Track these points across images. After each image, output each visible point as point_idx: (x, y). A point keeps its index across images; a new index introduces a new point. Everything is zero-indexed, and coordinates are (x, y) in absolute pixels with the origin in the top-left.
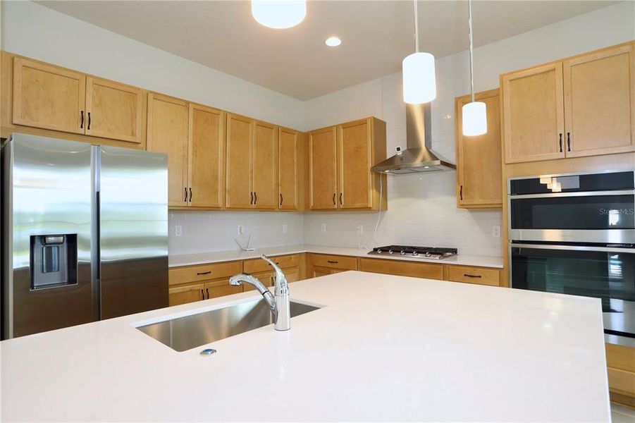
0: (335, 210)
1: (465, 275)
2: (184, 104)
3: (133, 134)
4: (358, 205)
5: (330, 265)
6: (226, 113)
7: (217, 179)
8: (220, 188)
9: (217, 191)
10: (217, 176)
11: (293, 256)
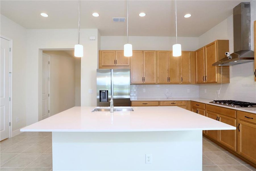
0: (204, 83)
1: (245, 117)
2: (142, 52)
3: (127, 64)
4: (212, 81)
5: (197, 106)
6: (157, 51)
7: (154, 74)
8: (155, 76)
9: (154, 78)
10: (154, 72)
11: (183, 101)
